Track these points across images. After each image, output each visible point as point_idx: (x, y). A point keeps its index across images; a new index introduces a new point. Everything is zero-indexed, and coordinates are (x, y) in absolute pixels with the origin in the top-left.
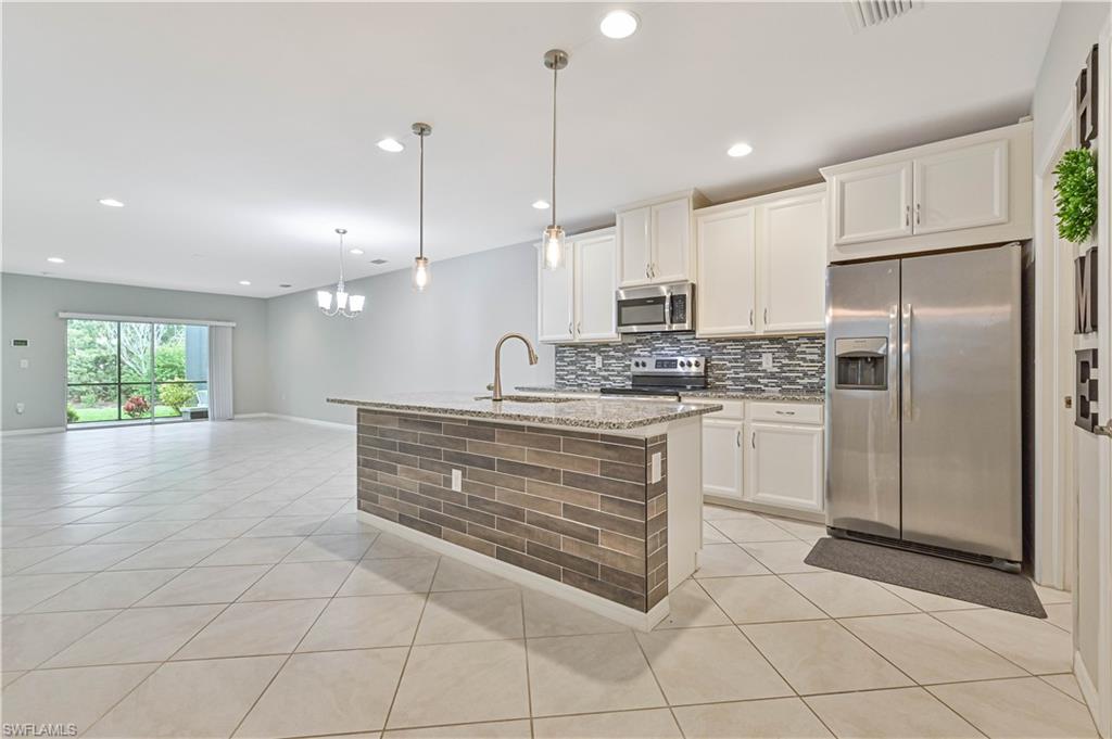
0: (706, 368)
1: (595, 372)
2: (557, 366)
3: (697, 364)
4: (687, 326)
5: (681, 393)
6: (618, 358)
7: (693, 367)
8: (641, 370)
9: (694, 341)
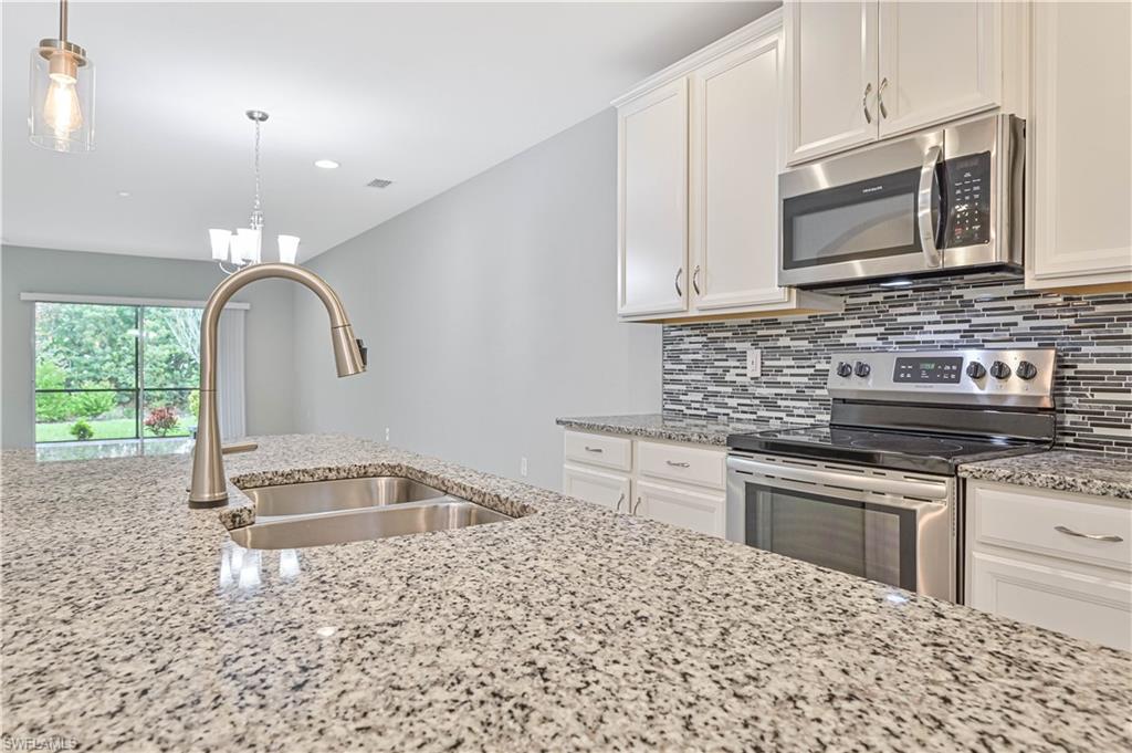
0: (1059, 381)
1: (744, 388)
2: (667, 372)
3: (1027, 372)
4: (994, 252)
5: (967, 468)
6: (798, 355)
7: (1014, 379)
8: (853, 386)
9: (1017, 304)
